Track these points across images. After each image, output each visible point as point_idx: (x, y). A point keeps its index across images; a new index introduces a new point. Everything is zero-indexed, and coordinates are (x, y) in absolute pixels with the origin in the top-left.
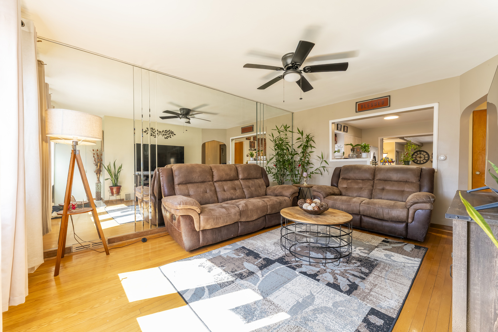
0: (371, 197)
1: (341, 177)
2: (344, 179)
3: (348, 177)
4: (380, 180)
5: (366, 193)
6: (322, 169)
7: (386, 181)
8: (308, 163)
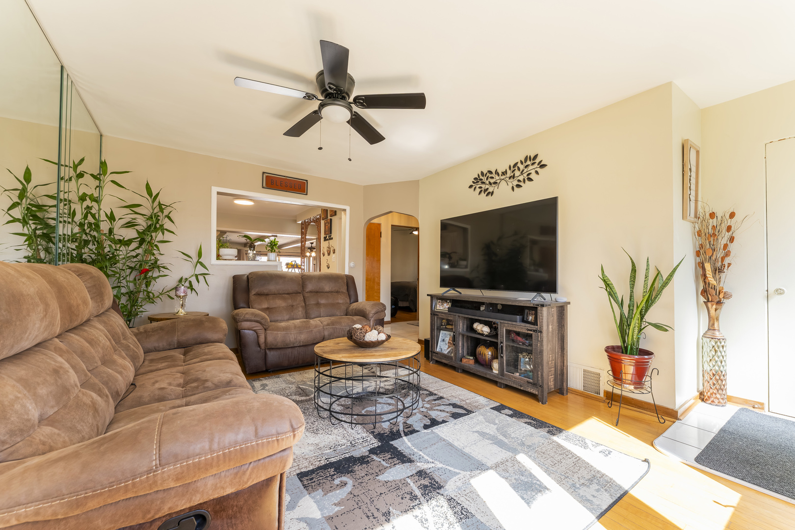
0: (307, 316)
1: (253, 292)
2: (259, 294)
3: (266, 292)
4: (311, 292)
5: (300, 312)
6: (193, 280)
7: (317, 293)
8: (155, 265)
